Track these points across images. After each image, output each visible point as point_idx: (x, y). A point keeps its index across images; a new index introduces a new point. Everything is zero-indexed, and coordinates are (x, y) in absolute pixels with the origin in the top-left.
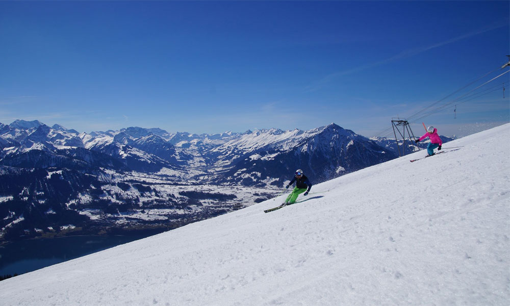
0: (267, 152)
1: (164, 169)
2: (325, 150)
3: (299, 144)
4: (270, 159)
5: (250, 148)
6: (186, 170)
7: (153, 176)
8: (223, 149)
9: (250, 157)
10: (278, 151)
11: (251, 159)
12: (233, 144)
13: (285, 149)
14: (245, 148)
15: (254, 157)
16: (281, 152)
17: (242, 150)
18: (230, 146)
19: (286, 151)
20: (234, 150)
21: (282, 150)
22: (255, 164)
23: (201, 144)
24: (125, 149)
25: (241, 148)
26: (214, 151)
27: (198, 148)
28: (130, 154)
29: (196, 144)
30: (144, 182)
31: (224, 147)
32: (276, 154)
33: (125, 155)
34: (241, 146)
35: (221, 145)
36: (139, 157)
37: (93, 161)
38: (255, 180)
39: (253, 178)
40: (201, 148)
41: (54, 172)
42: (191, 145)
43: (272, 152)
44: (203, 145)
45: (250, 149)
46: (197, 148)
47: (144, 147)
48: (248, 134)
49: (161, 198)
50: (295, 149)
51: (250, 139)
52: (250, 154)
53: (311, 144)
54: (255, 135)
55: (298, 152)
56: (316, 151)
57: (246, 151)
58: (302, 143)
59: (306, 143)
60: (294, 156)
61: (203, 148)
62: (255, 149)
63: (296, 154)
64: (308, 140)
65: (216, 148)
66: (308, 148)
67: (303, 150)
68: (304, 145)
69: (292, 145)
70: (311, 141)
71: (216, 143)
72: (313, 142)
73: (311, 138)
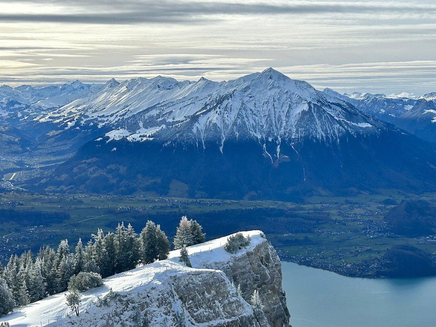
0: (141, 124)
2: (252, 121)
3: (203, 109)
4: (145, 139)
5: (112, 115)
8: (58, 118)
9: (107, 135)
10: (164, 122)
11: (108, 138)
12: (79, 108)
13: (177, 119)
14: (103, 116)
15: (114, 135)
16: (168, 124)
17: (96, 119)
18: (73, 111)
19: (179, 122)
20: (79, 120)
21: (171, 120)
22: (115, 149)
23: (17, 106)
25: (95, 115)
26: (43, 120)
27: (9, 115)
29: (5, 106)
31: (62, 114)
32: (158, 129)
34: (96, 111)
35: (53, 109)
38: (114, 181)
39: (110, 176)
40: (15, 115)
43: (149, 124)
44: (20, 109)
45: (112, 119)
46: (7, 114)
48: (111, 87)
50: (195, 118)
51: (114, 97)
52: (108, 128)
53: (226, 108)
54: (124, 89)
55: (201, 125)
56: (235, 124)
57: (103, 122)
58: (208, 107)
59: (215, 108)
60: (192, 133)
61: (20, 115)
62: (121, 118)
63: (194, 130)
64: (220, 101)
65: (44, 116)
66: (220, 118)
67: (210, 122)
68: (213, 112)
69: (191, 111)
70: (225, 102)
71: (44, 105)
72: (229, 106)
73: (227, 97)
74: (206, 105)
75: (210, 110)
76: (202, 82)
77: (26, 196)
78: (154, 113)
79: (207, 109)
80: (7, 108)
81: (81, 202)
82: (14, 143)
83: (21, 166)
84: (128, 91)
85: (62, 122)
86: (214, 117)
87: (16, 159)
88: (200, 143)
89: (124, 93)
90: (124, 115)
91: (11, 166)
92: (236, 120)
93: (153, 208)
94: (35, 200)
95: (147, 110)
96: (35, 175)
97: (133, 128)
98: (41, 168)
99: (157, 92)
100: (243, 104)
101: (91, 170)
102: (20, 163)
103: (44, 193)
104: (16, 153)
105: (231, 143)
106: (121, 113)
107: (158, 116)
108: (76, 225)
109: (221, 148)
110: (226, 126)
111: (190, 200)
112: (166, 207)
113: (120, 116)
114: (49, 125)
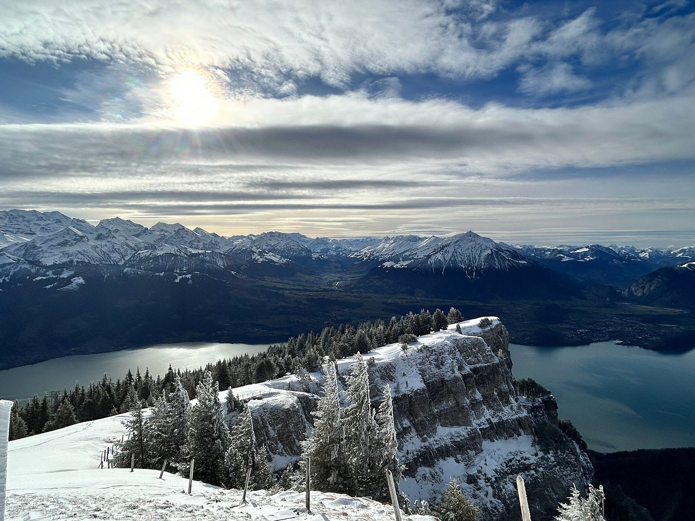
0: (401, 259)
1: (298, 274)
2: (460, 259)
3: (433, 252)
4: (402, 267)
5: (386, 255)
6: (321, 276)
7: (286, 281)
8: (359, 255)
9: (383, 264)
10: (413, 258)
11: (384, 266)
12: (370, 251)
13: (419, 257)
14: (381, 255)
15: (387, 264)
16: (415, 259)
17: (378, 256)
18: (367, 252)
19: (421, 258)
20: (370, 256)
21: (416, 257)
22: (387, 271)
23: (340, 249)
24: (261, 254)
25: (378, 254)
26: (352, 256)
27: (336, 254)
28: (266, 258)
29: (334, 249)
30: (275, 288)
31: (361, 253)
32: (410, 262)
33: (261, 260)
34: (378, 252)
35: (357, 251)
36: (273, 262)
37: (226, 265)
38: (387, 288)
39: (384, 285)
40: (339, 254)
41: (183, 276)
42: (330, 251)
43: (405, 259)
44: (341, 251)
45: (386, 256)
47: (282, 254)
48: (386, 240)
49: (288, 305)
50: (429, 257)
51: (387, 246)
52: (384, 261)
53: (445, 252)
54: (392, 241)
55: (432, 260)
56: (450, 260)
57: (382, 258)
58: (436, 251)
59: (440, 251)
60: (427, 264)
61: (341, 254)
62: (391, 256)
63: (429, 263)
64: (442, 248)
65: (353, 254)
66: (442, 256)
67: (437, 259)
68: (438, 253)
69: (427, 253)
70: (445, 249)
71: (353, 249)
72: (447, 250)
73: (446, 246)
74: (435, 251)
75: (437, 252)
76: (433, 238)
77: (344, 294)
78: (408, 253)
79: (436, 252)
80: (335, 251)
81: (370, 297)
82: (339, 267)
83: (341, 279)
84: (395, 242)
85: (361, 257)
86: (439, 256)
87: (339, 275)
88: (432, 269)
89: (393, 243)
90: (392, 254)
91: (336, 278)
92: (451, 258)
93: (406, 302)
94: (348, 296)
95: (404, 252)
96: (348, 282)
97: (397, 261)
98: (351, 280)
99: (409, 243)
100: (455, 249)
101: (375, 281)
102: (341, 277)
103: (352, 293)
104: (339, 272)
105: (448, 269)
106: (390, 253)
107: (410, 255)
108: (367, 309)
109: (443, 272)
110: (446, 261)
111: (426, 299)
112: (413, 302)
114: (355, 259)
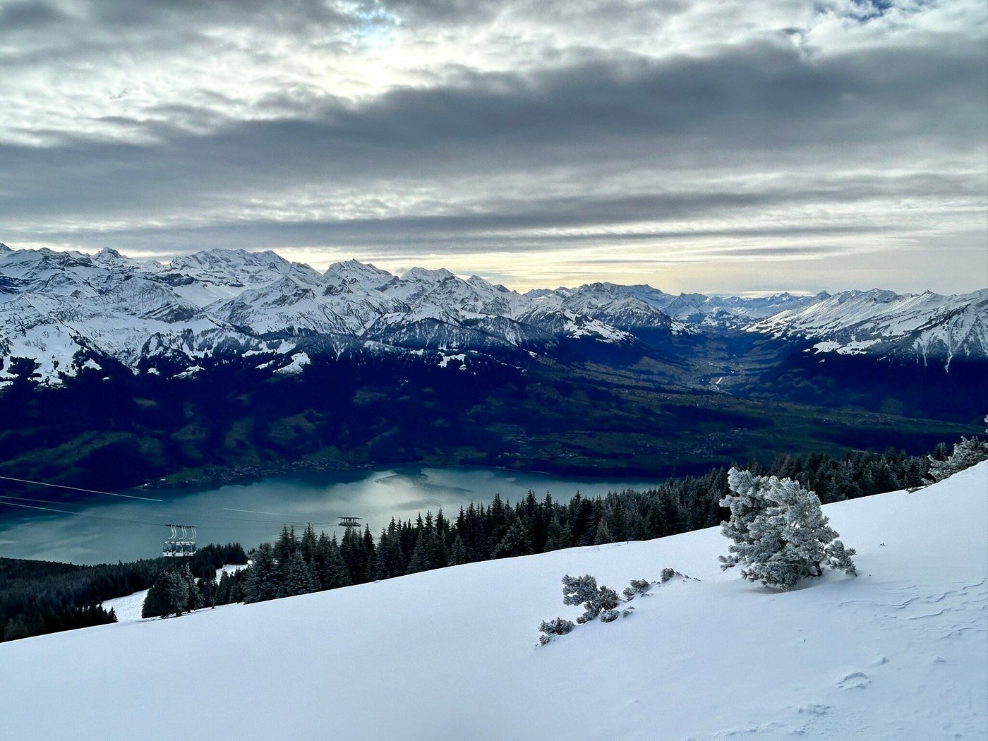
0: (853, 337)
1: (646, 359)
3: (927, 324)
4: (856, 352)
5: (821, 327)
6: (687, 365)
7: (622, 372)
8: (765, 328)
9: (815, 346)
10: (879, 336)
11: (817, 349)
12: (787, 319)
13: (894, 334)
14: (812, 328)
15: (822, 347)
16: (884, 338)
17: (804, 331)
18: (781, 322)
19: (897, 336)
20: (787, 330)
21: (887, 334)
22: (823, 361)
23: (725, 316)
24: (579, 322)
25: (803, 327)
26: (750, 330)
27: (718, 324)
28: (588, 331)
29: (714, 316)
30: (603, 383)
31: (769, 325)
32: (872, 343)
33: (579, 333)
34: (804, 323)
35: (761, 319)
36: (601, 337)
37: (520, 340)
38: (819, 392)
39: (815, 387)
40: (724, 324)
41: (453, 357)
42: (706, 318)
43: (863, 336)
44: (728, 319)
45: (821, 330)
46: (716, 323)
47: (617, 323)
48: (822, 299)
49: (626, 414)
50: (916, 333)
51: (825, 309)
52: (816, 340)
53: (955, 324)
54: (836, 301)
55: (924, 340)
56: (966, 341)
57: (811, 333)
58: (934, 323)
59: (941, 323)
60: (912, 348)
61: (728, 324)
62: (831, 330)
63: (915, 346)
64: (949, 316)
65: (752, 325)
66: (947, 333)
67: (935, 338)
68: (939, 327)
69: (912, 326)
70: (955, 318)
71: (753, 316)
72: (960, 321)
73: (957, 312)
74: (930, 322)
75: (936, 325)
76: (928, 296)
77: (732, 400)
78: (869, 326)
79: (931, 324)
80: (716, 318)
81: (784, 410)
82: (722, 350)
83: (726, 372)
84: (841, 303)
85: (769, 332)
86: (941, 333)
87: (723, 364)
88: (921, 359)
89: (836, 305)
90: (834, 327)
91: (718, 371)
92: (967, 337)
93: (862, 423)
94: (740, 404)
95: (861, 323)
96: (740, 380)
97: (844, 340)
98: (746, 375)
99: (873, 305)
100: (977, 319)
101: (797, 379)
102: (727, 369)
103: (748, 398)
104: (722, 359)
105: (959, 362)
106: (831, 325)
107: (873, 329)
108: (779, 432)
109: (946, 367)
110: (954, 343)
111: (906, 419)
112: (878, 423)
113: (830, 328)
114: (755, 335)
